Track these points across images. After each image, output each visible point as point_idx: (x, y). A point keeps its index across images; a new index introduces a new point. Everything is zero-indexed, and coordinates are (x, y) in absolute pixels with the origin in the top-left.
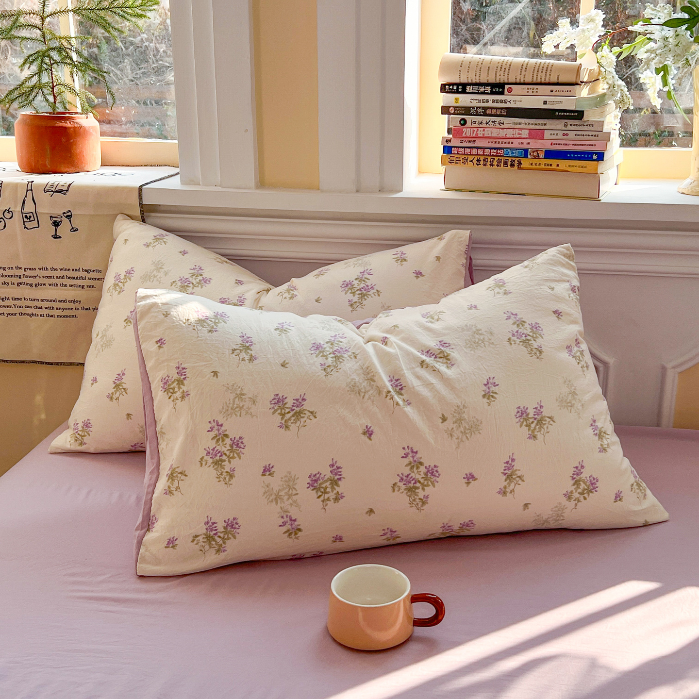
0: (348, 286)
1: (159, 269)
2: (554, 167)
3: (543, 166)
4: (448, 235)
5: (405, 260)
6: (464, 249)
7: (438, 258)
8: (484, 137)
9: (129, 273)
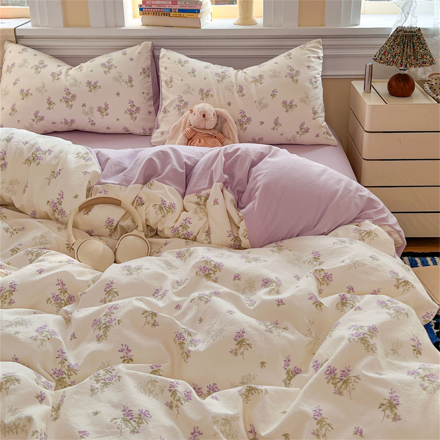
0: (103, 65)
1: (25, 62)
2: (182, 15)
3: (178, 15)
4: (143, 44)
5: (126, 54)
6: (149, 49)
7: (139, 53)
8: (154, 4)
9: (13, 65)
